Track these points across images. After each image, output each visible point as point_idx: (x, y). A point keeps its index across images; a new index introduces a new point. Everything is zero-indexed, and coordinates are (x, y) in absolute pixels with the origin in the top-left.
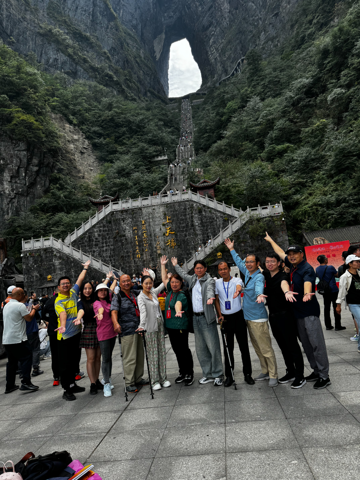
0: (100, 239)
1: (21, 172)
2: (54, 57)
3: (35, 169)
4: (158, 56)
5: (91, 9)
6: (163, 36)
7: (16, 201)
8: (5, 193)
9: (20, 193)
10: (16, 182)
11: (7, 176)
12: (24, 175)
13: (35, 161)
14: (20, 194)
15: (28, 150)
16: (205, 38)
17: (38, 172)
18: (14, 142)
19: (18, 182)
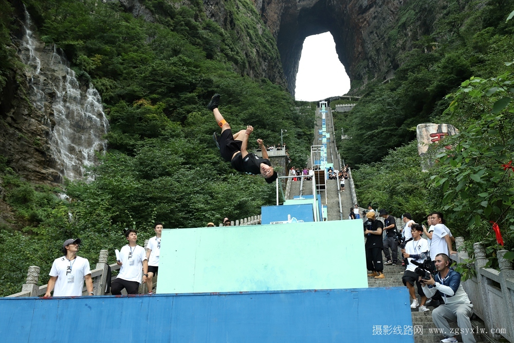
16: (363, 22)
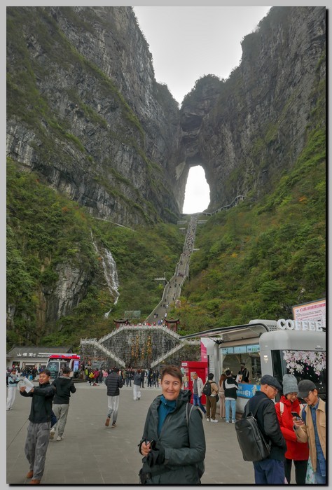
0: (116, 342)
1: (73, 285)
3: (82, 284)
4: (178, 176)
6: (184, 164)
8: (61, 297)
10: (69, 292)
11: (65, 287)
12: (74, 287)
13: (82, 279)
14: (70, 299)
15: (79, 273)
18: (73, 267)
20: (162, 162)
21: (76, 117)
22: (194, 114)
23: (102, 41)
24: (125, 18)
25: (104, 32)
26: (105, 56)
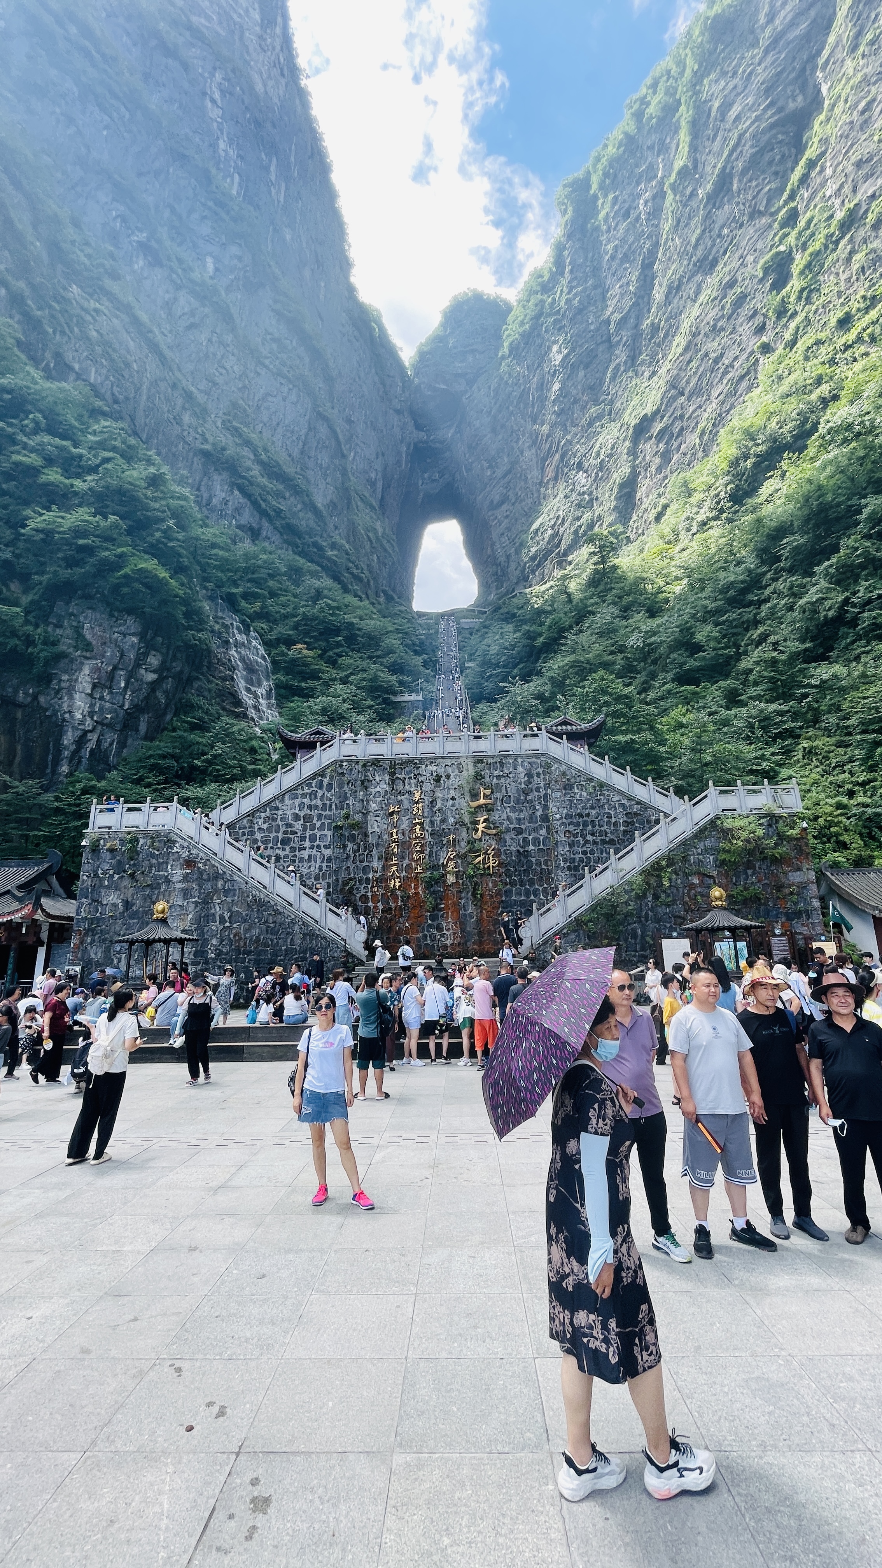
0: (298, 826)
1: (117, 678)
2: (223, 495)
3: (151, 677)
5: (303, 432)
7: (94, 737)
8: (72, 717)
9: (106, 721)
10: (102, 698)
11: (84, 680)
12: (123, 685)
13: (154, 660)
14: (107, 725)
15: (142, 636)
16: (493, 520)
17: (154, 686)
18: (116, 614)
19: (108, 698)
20: (373, 484)
21: (141, 263)
22: (442, 386)
23: (213, 101)
24: (275, 72)
25: (218, 76)
26: (222, 145)
